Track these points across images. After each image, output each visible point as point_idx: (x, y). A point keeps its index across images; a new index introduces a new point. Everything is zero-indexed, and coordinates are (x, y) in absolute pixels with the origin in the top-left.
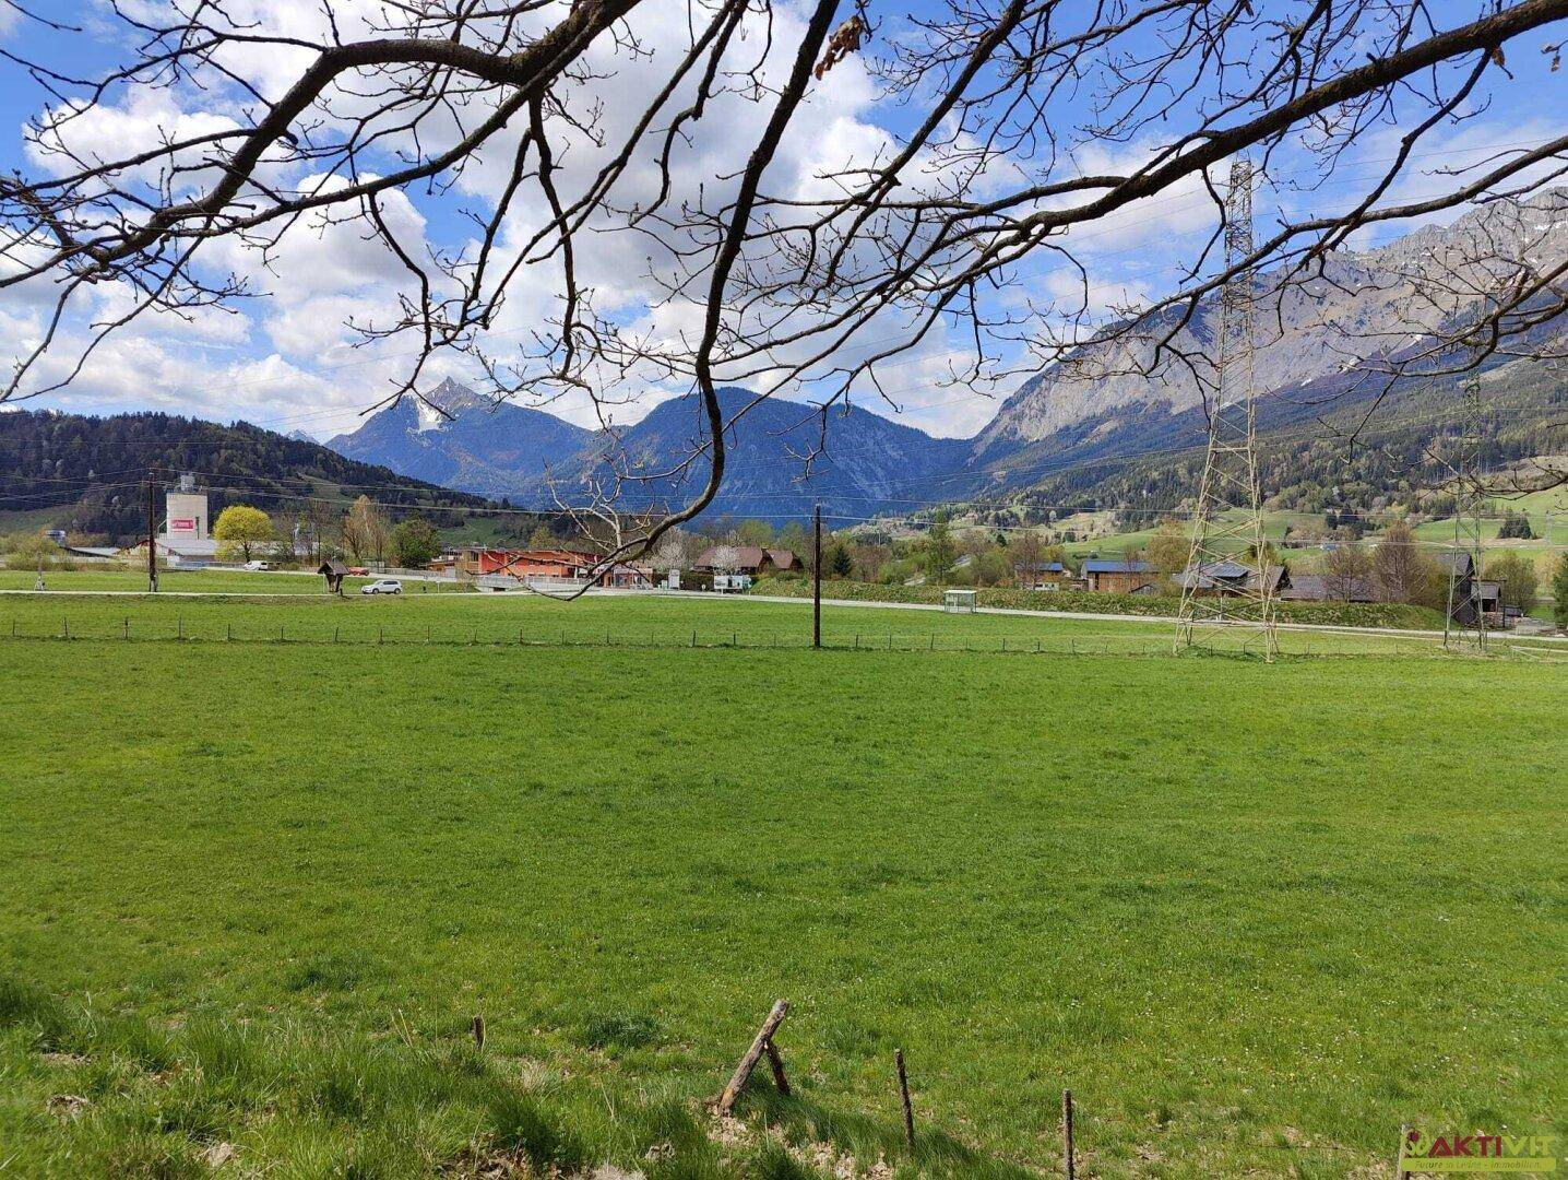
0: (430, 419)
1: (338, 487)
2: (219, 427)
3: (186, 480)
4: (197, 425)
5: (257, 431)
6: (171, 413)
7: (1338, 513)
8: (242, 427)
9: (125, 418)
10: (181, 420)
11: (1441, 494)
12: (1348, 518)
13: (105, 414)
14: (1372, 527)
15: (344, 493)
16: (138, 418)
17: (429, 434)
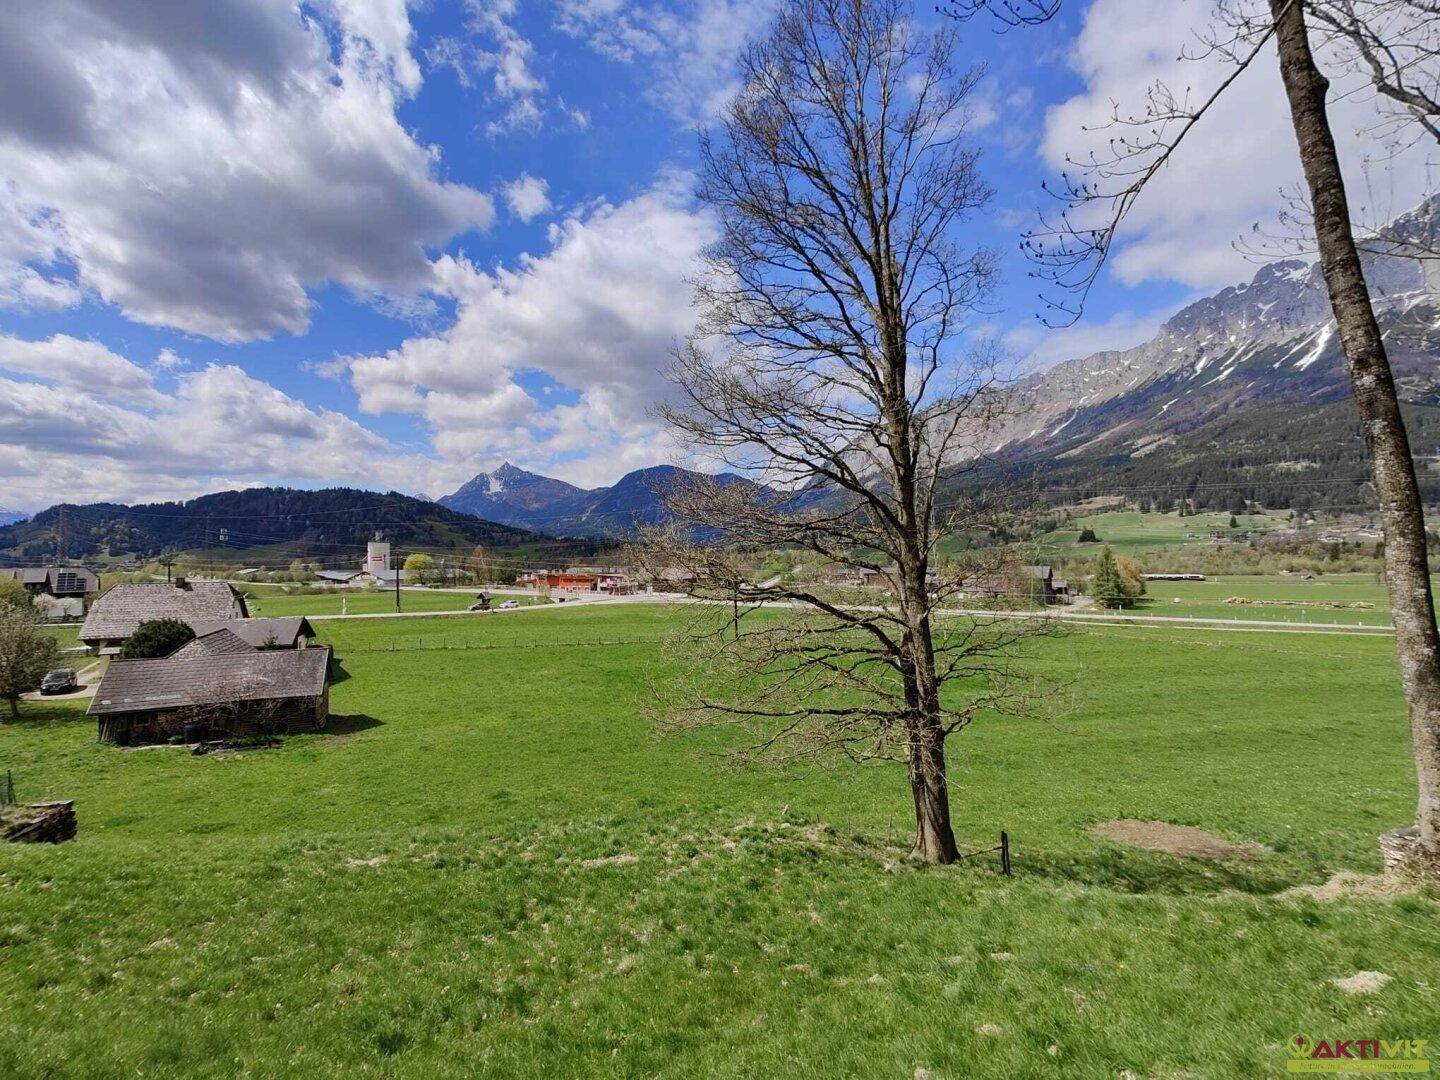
0: (496, 487)
1: (447, 527)
2: (380, 495)
3: (378, 535)
4: (368, 494)
5: (401, 496)
6: (353, 487)
7: (996, 530)
8: (393, 494)
9: (327, 490)
10: (359, 492)
11: (1049, 518)
12: (1001, 532)
13: (316, 488)
14: (1012, 537)
15: (450, 530)
16: (334, 491)
17: (496, 494)
